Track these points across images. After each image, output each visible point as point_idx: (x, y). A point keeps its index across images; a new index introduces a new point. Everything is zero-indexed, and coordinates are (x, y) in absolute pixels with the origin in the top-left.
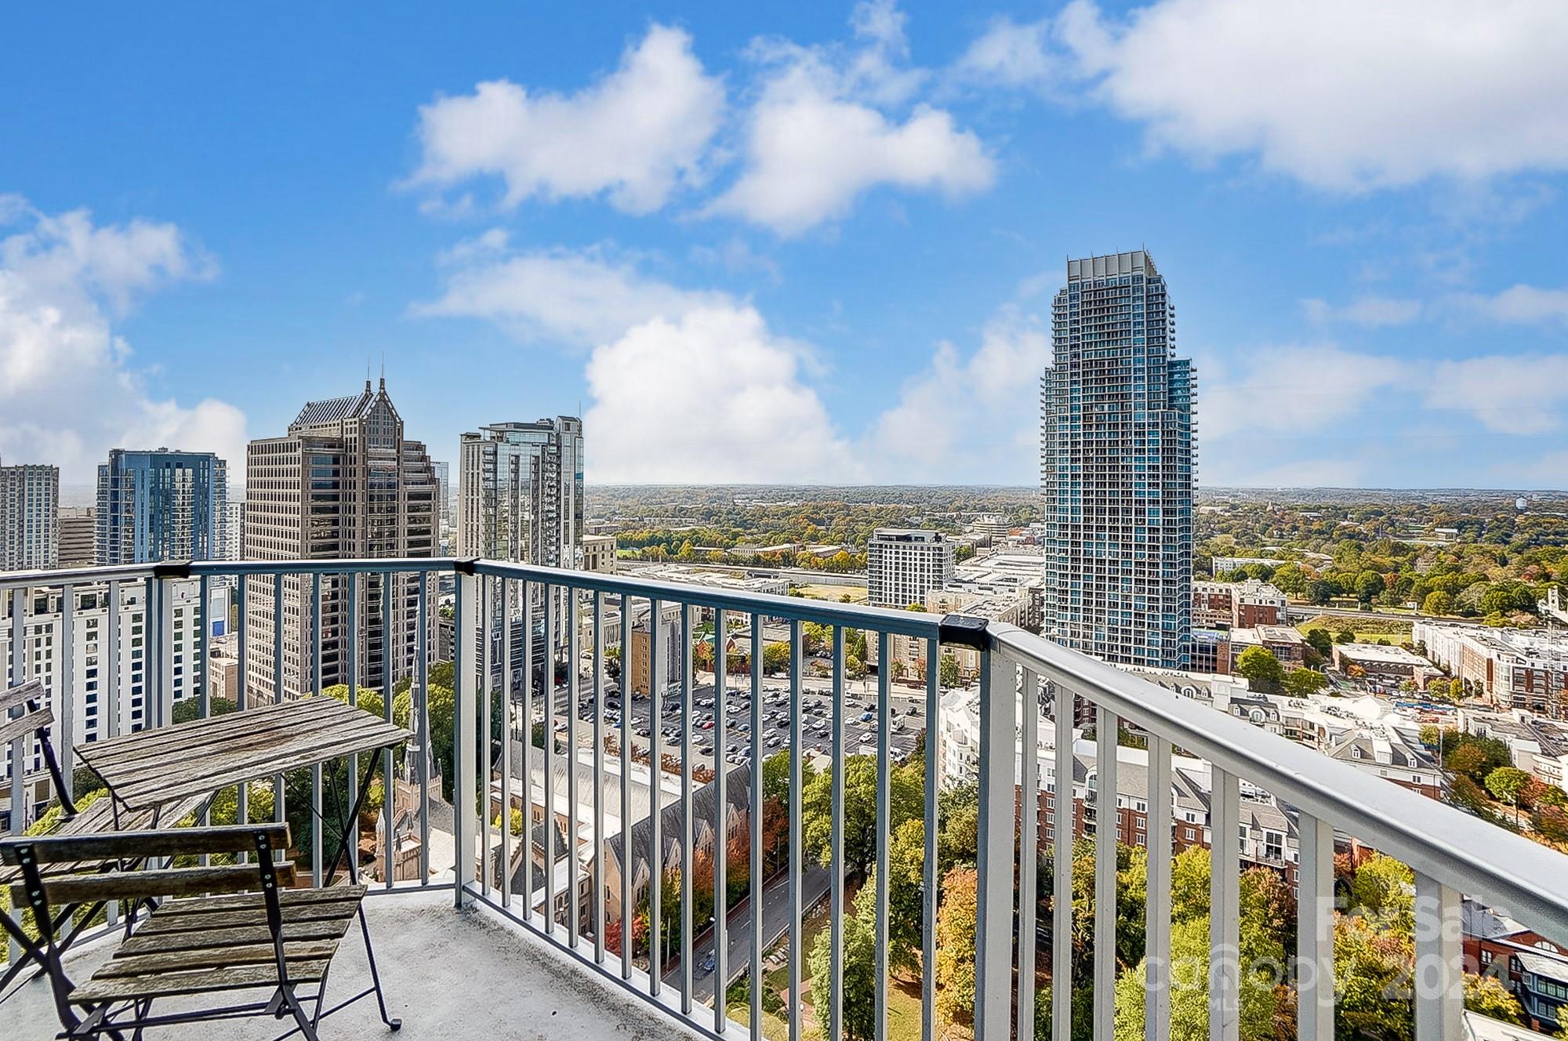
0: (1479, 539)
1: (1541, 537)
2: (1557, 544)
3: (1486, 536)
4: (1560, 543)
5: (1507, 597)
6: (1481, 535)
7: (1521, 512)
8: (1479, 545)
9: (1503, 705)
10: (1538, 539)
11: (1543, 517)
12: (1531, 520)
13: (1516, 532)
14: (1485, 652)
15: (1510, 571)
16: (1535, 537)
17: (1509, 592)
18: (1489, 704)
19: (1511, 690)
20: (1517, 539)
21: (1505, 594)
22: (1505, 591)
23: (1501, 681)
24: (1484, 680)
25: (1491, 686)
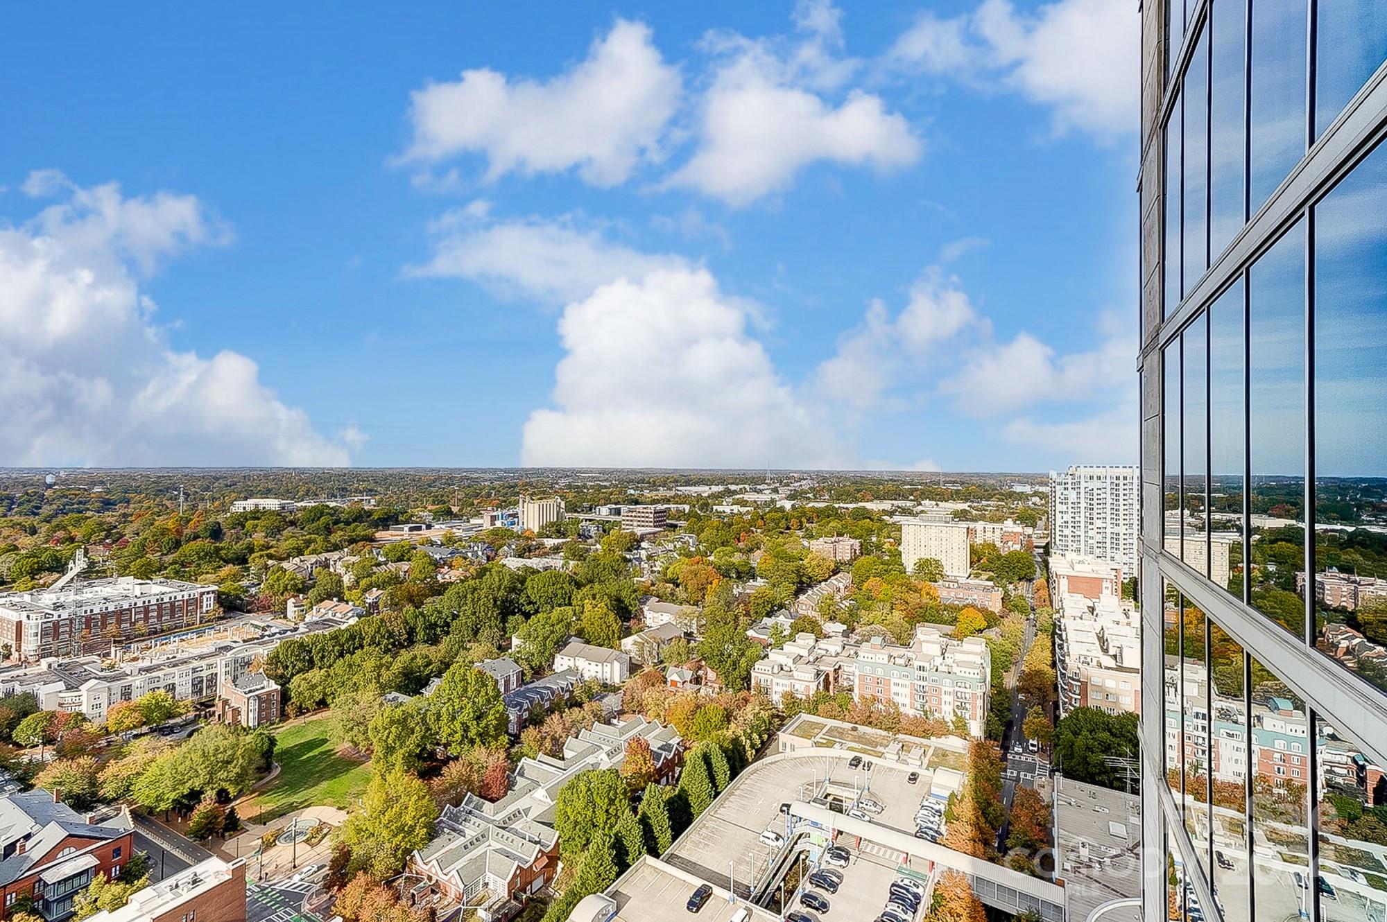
0: (10, 513)
1: (67, 507)
2: (80, 512)
3: (15, 510)
4: (83, 510)
5: (38, 562)
6: (11, 509)
7: (50, 486)
8: (9, 518)
9: (31, 659)
10: (65, 509)
11: (69, 489)
12: (59, 493)
13: (45, 504)
14: (14, 616)
15: (39, 538)
16: (62, 507)
17: (38, 557)
18: (17, 662)
19: (39, 644)
20: (46, 510)
21: (36, 560)
22: (34, 557)
23: (30, 639)
24: (13, 643)
25: (20, 647)
